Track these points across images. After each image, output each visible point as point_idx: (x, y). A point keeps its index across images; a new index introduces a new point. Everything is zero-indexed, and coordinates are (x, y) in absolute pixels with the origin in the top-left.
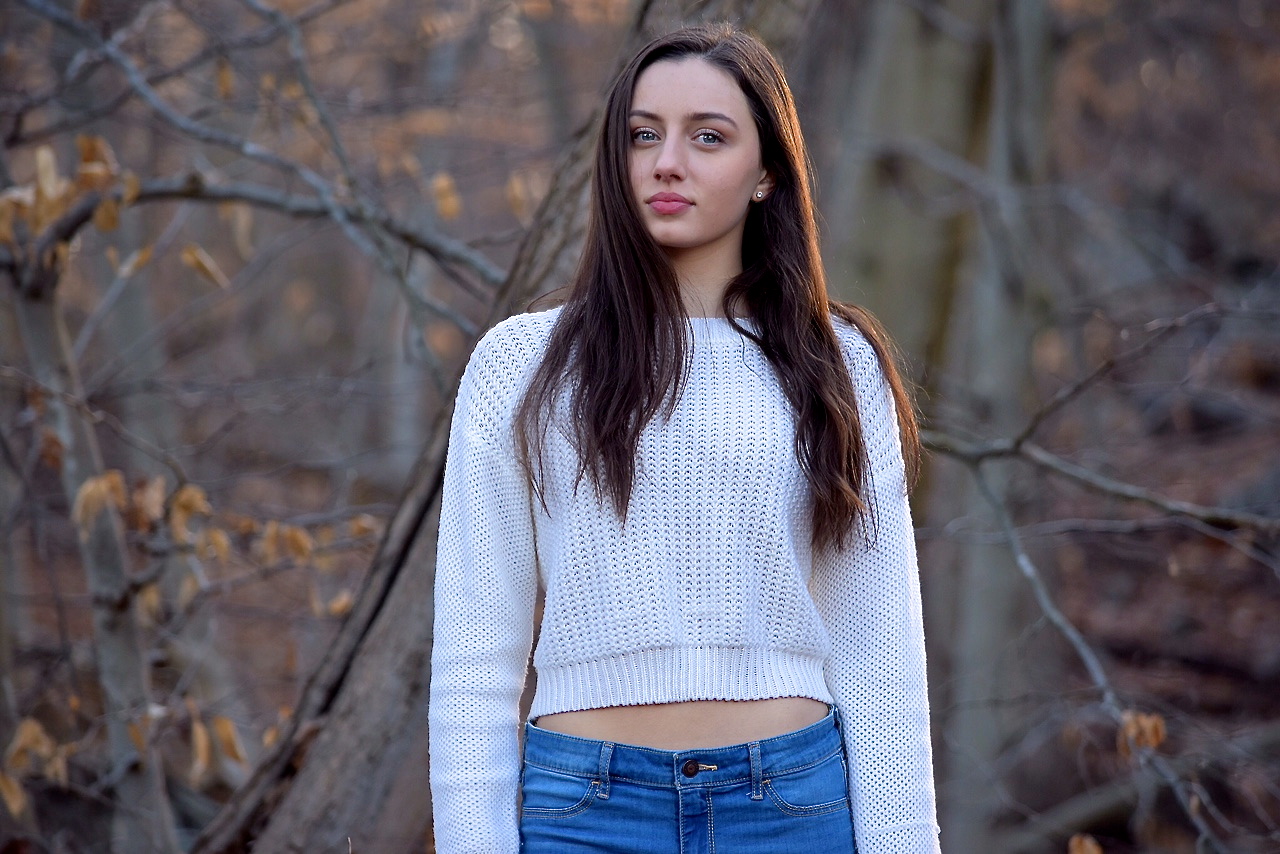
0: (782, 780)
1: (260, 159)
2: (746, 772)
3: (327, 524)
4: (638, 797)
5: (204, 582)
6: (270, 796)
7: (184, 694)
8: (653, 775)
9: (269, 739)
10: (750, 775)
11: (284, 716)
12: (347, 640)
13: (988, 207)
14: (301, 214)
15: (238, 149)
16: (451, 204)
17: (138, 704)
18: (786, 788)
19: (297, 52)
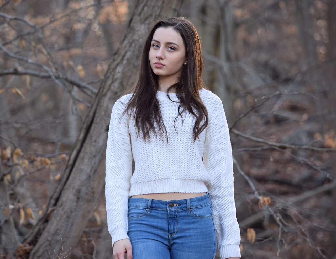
0: (195, 209)
1: (33, 64)
2: (186, 206)
3: (53, 157)
4: (158, 213)
5: (22, 173)
6: (42, 227)
7: (19, 202)
8: (162, 207)
9: (41, 213)
10: (187, 207)
11: (44, 206)
12: (60, 187)
13: (221, 68)
14: (44, 77)
15: (27, 61)
16: (82, 73)
17: (6, 205)
18: (196, 211)
19: (40, 36)
